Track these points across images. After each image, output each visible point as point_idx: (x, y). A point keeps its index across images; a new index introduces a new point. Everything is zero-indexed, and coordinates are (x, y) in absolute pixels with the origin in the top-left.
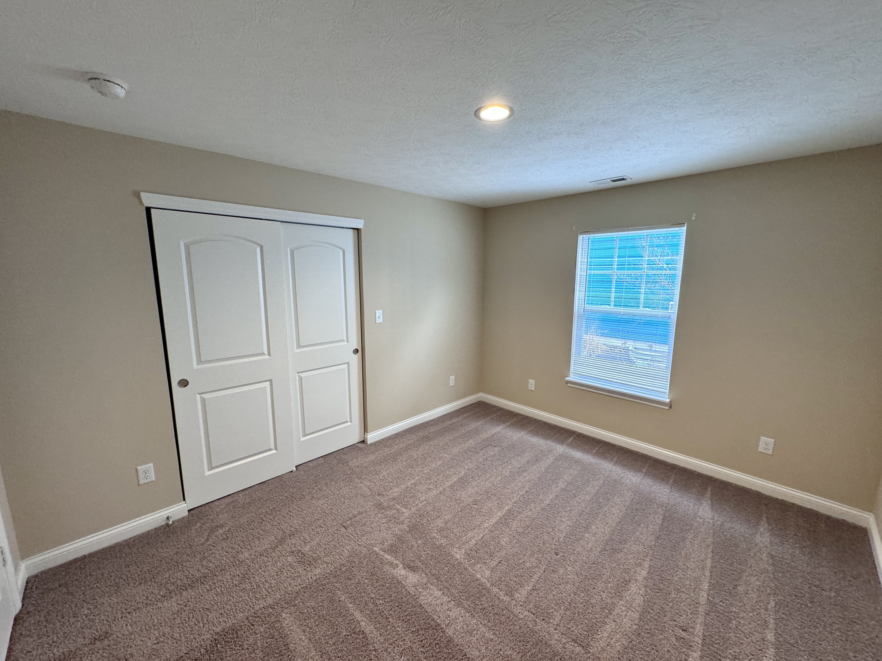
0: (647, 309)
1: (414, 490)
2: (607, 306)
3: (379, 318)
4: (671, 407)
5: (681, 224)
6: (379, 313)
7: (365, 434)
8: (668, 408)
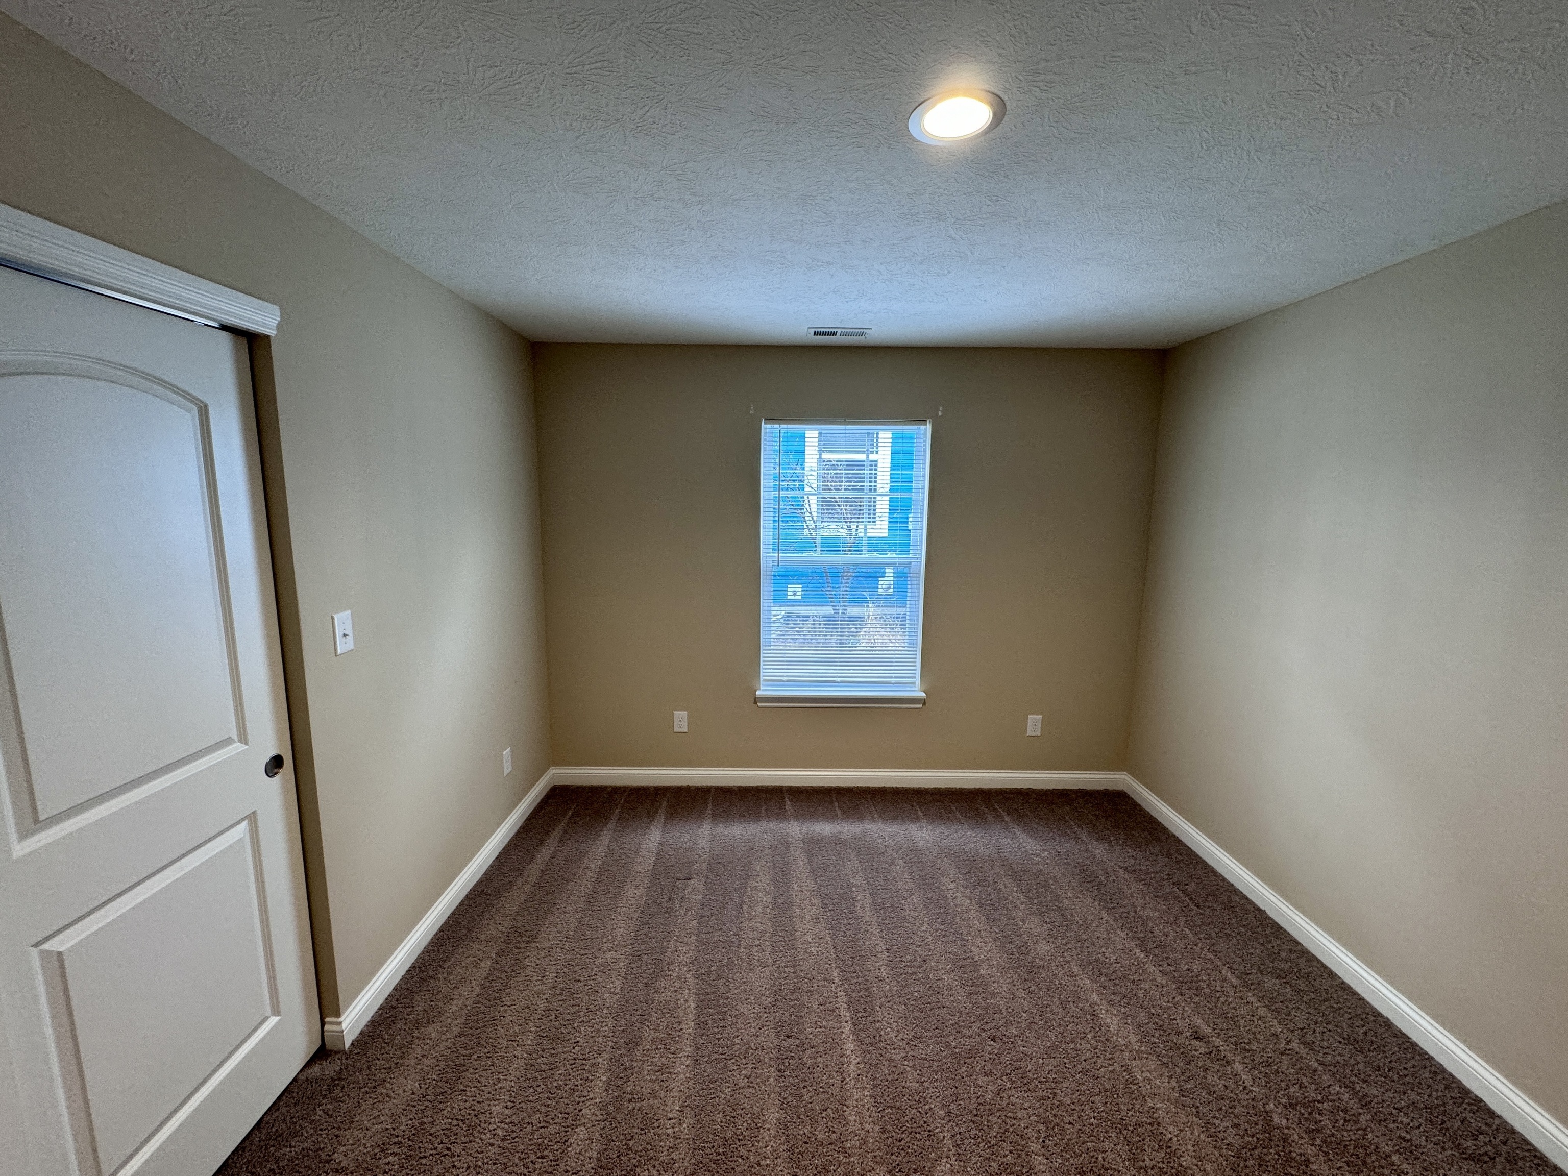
0: (875, 554)
1: (630, 1101)
2: (812, 553)
3: (345, 635)
4: (924, 704)
5: (923, 421)
6: (343, 620)
7: (323, 1024)
8: (921, 706)
